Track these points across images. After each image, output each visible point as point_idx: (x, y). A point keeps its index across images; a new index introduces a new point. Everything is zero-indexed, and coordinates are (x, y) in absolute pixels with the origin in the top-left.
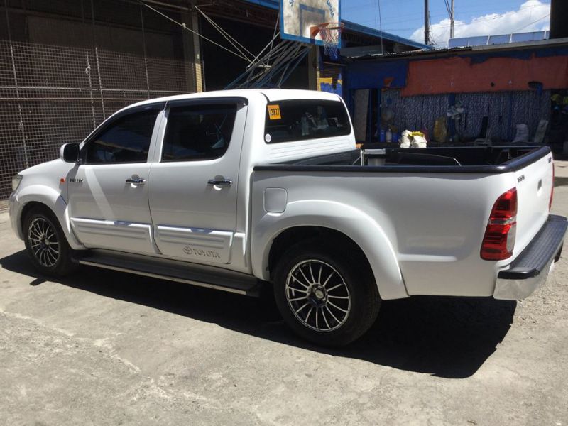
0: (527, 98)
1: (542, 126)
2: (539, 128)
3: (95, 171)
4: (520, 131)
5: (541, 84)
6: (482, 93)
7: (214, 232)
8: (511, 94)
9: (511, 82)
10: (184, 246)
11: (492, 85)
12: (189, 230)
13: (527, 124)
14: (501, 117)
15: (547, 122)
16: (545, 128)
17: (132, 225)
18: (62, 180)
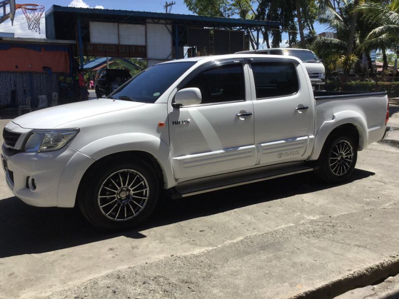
0: (42, 77)
1: (55, 97)
2: (53, 98)
3: (201, 111)
4: (43, 99)
5: (50, 69)
6: (9, 72)
7: (298, 139)
8: (31, 74)
9: (30, 66)
10: (278, 153)
11: (17, 67)
12: (283, 141)
13: (46, 95)
14: (25, 91)
15: (57, 94)
16: (57, 98)
17: (241, 148)
18: (161, 125)
